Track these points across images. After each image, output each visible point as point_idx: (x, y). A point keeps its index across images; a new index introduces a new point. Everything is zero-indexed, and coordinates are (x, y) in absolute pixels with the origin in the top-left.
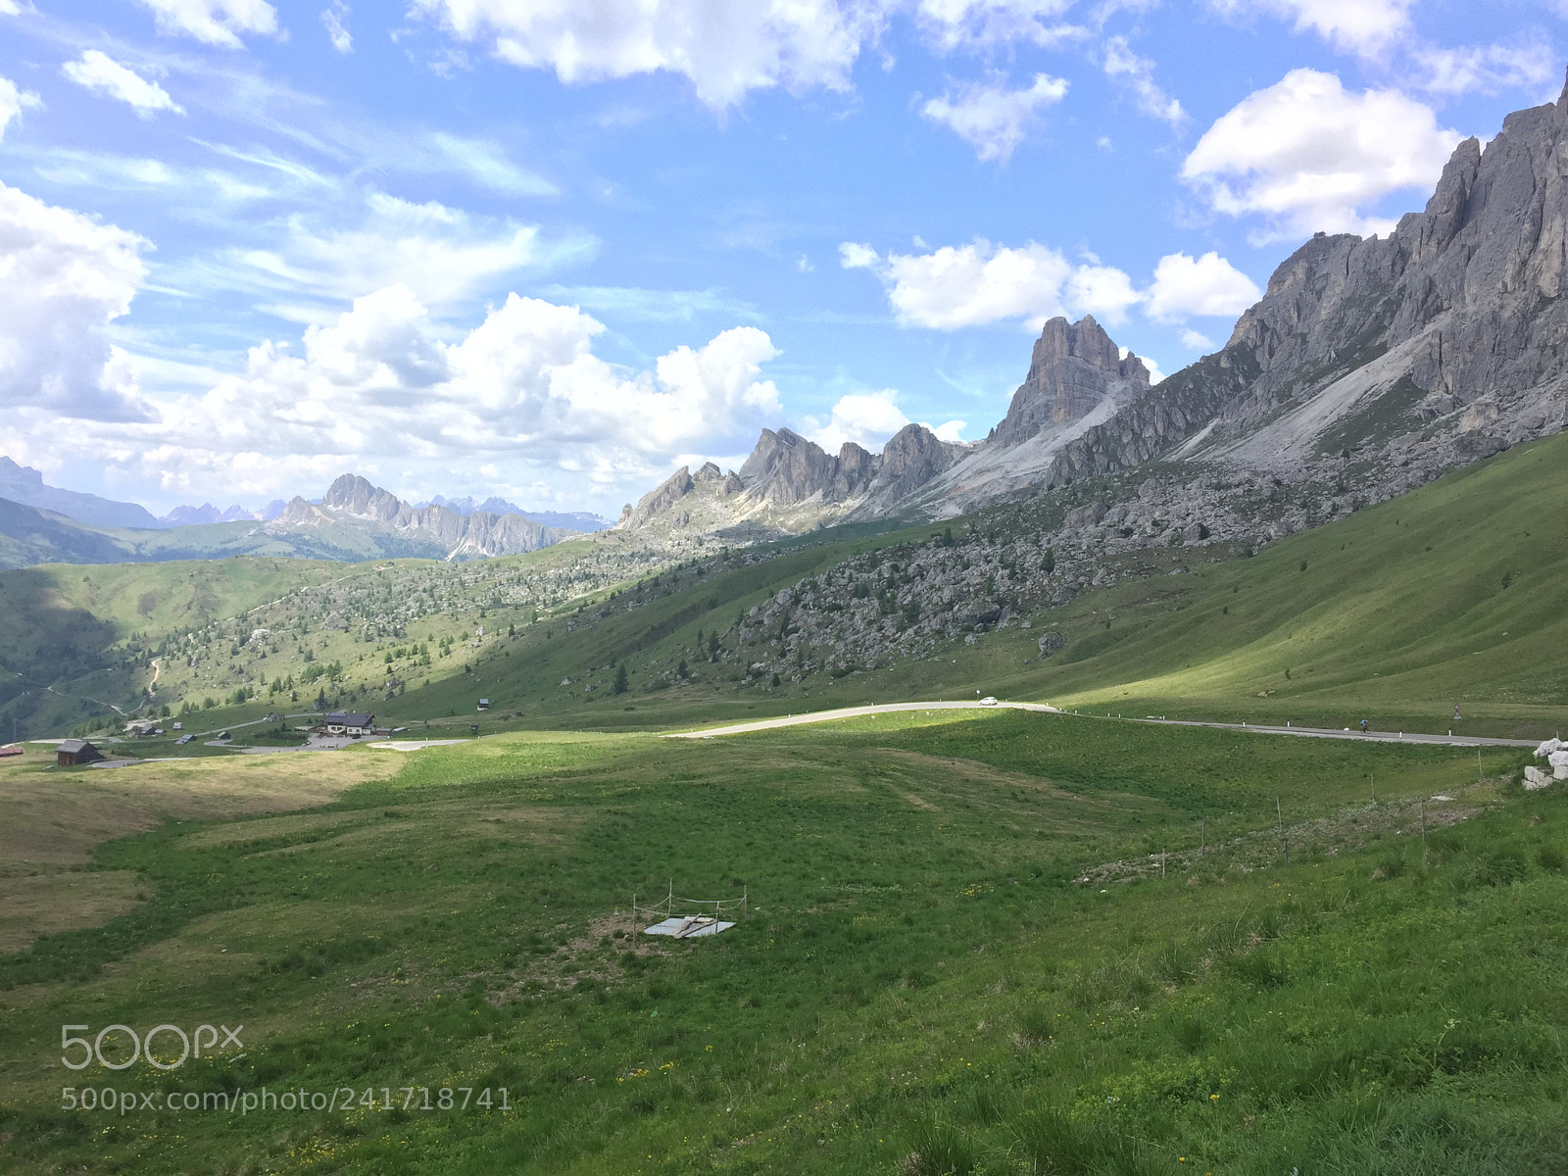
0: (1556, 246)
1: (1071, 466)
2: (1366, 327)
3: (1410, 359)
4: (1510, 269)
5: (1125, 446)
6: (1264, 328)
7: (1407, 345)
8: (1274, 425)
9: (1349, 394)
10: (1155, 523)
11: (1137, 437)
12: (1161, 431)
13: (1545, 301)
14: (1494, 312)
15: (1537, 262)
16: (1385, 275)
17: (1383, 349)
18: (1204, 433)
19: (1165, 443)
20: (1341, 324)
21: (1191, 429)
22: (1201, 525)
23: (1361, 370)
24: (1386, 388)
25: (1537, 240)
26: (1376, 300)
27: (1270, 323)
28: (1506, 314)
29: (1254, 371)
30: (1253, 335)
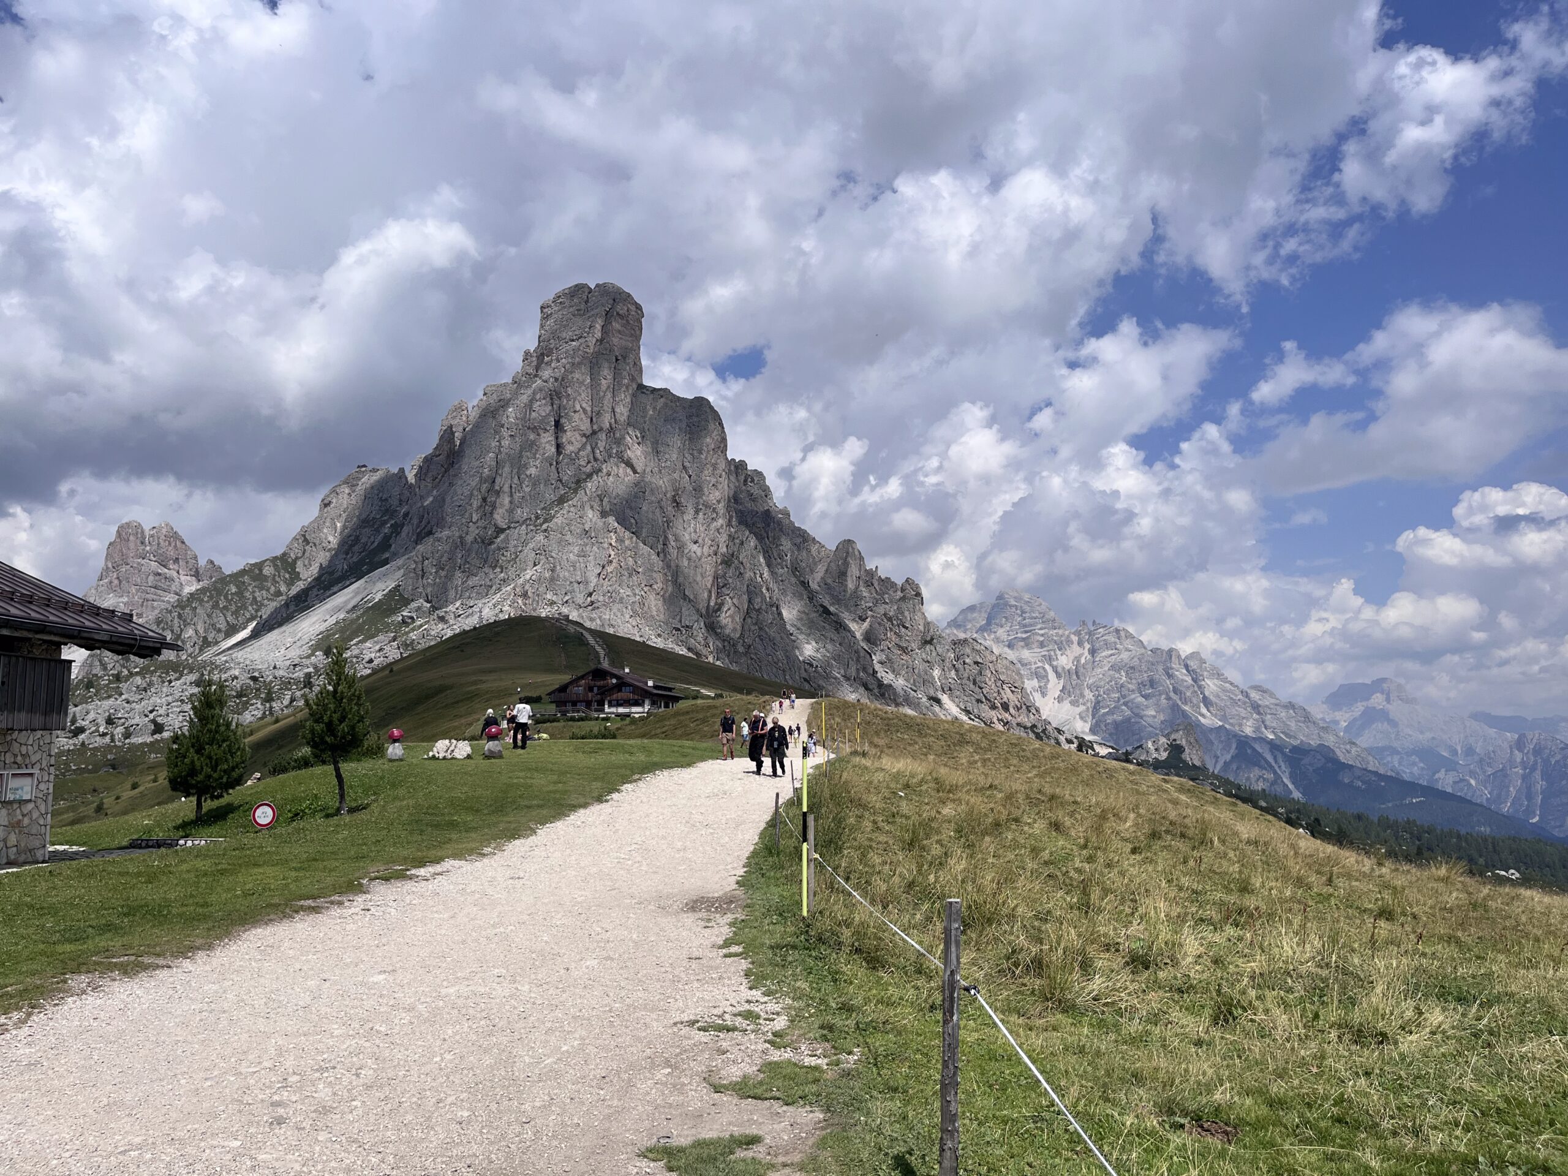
0: (506, 488)
2: (376, 544)
3: (401, 572)
4: (475, 503)
6: (304, 540)
7: (401, 561)
8: (285, 627)
9: (350, 601)
12: (201, 631)
13: (499, 531)
14: (461, 537)
15: (493, 499)
16: (394, 502)
17: (386, 562)
18: (243, 634)
20: (357, 539)
21: (232, 630)
23: (364, 580)
24: (379, 597)
25: (494, 482)
26: (384, 523)
27: (309, 537)
28: (469, 539)
30: (295, 547)
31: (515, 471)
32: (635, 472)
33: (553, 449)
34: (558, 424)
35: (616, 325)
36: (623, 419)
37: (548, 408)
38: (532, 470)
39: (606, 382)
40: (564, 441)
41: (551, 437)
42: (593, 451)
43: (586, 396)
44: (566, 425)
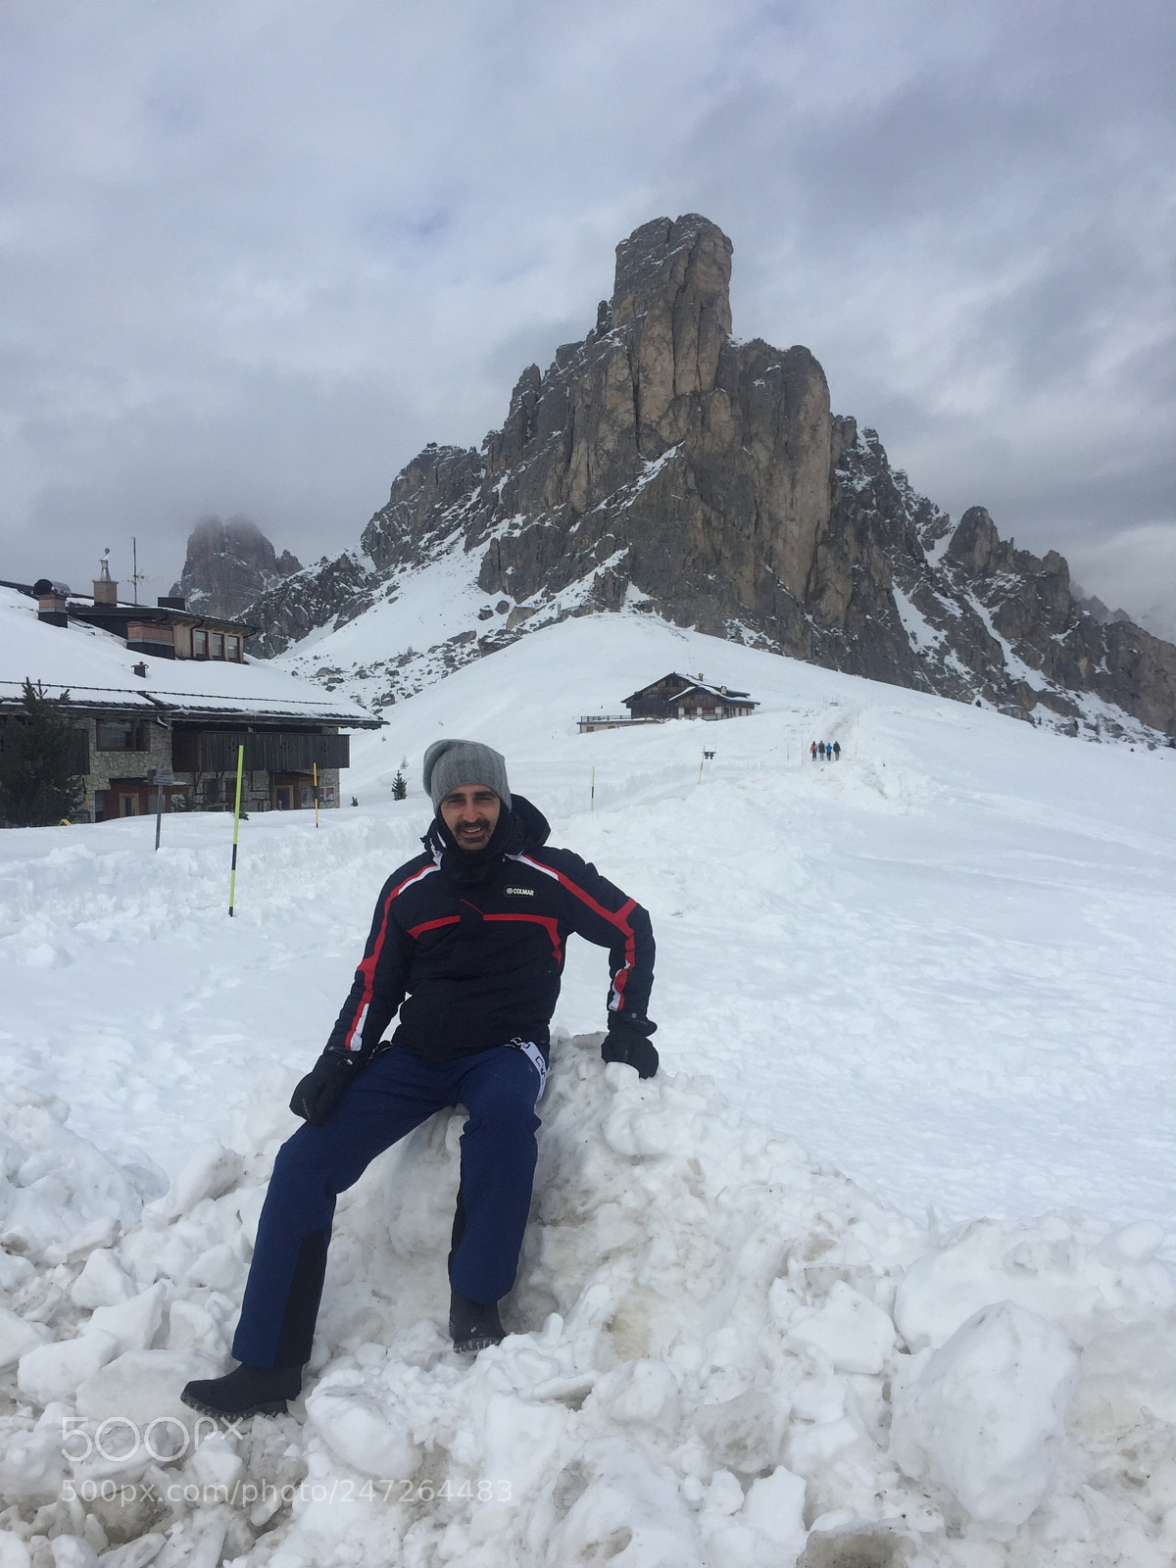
0: (583, 468)
4: (550, 485)
13: (576, 515)
15: (570, 480)
25: (569, 461)
28: (546, 526)
31: (592, 446)
33: (633, 419)
34: (636, 389)
35: (700, 266)
36: (708, 379)
37: (626, 372)
38: (609, 445)
39: (690, 333)
40: (644, 411)
41: (630, 405)
42: (676, 420)
43: (667, 355)
44: (646, 392)
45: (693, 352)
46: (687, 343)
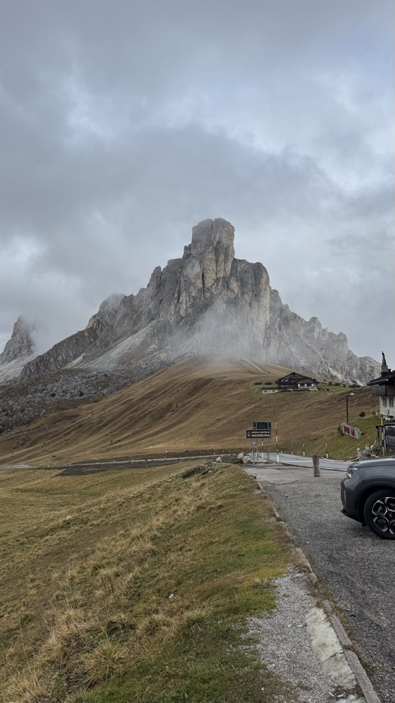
0: (184, 301)
1: (30, 371)
2: (131, 323)
3: (145, 334)
4: (172, 308)
5: (51, 363)
6: (99, 322)
7: (143, 330)
8: (104, 356)
9: (127, 346)
10: (63, 392)
11: (56, 359)
12: (64, 358)
13: (182, 318)
14: (168, 321)
15: (179, 306)
16: (136, 307)
17: (136, 331)
18: (80, 358)
19: (66, 362)
20: (123, 322)
21: (76, 357)
22: (80, 391)
23: (131, 337)
24: (138, 344)
25: (179, 300)
26: (134, 315)
27: (101, 321)
28: (172, 321)
29: (96, 337)
30: (95, 325)
31: (188, 294)
32: (235, 294)
33: (202, 286)
34: (203, 275)
35: (225, 235)
36: (229, 273)
37: (199, 270)
38: (194, 294)
39: (222, 258)
40: (206, 282)
41: (201, 281)
42: (217, 286)
43: (214, 264)
44: (207, 276)
45: (223, 263)
46: (221, 260)
